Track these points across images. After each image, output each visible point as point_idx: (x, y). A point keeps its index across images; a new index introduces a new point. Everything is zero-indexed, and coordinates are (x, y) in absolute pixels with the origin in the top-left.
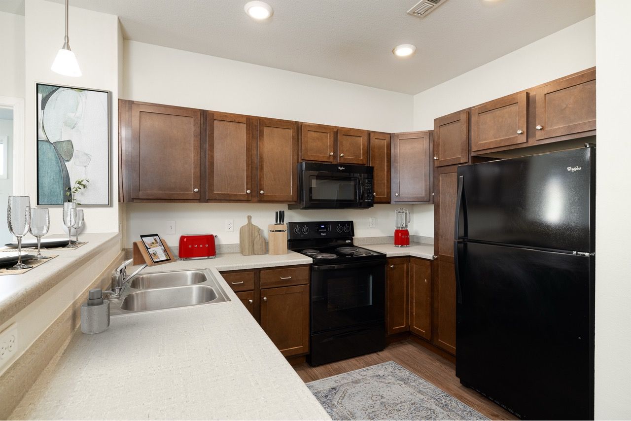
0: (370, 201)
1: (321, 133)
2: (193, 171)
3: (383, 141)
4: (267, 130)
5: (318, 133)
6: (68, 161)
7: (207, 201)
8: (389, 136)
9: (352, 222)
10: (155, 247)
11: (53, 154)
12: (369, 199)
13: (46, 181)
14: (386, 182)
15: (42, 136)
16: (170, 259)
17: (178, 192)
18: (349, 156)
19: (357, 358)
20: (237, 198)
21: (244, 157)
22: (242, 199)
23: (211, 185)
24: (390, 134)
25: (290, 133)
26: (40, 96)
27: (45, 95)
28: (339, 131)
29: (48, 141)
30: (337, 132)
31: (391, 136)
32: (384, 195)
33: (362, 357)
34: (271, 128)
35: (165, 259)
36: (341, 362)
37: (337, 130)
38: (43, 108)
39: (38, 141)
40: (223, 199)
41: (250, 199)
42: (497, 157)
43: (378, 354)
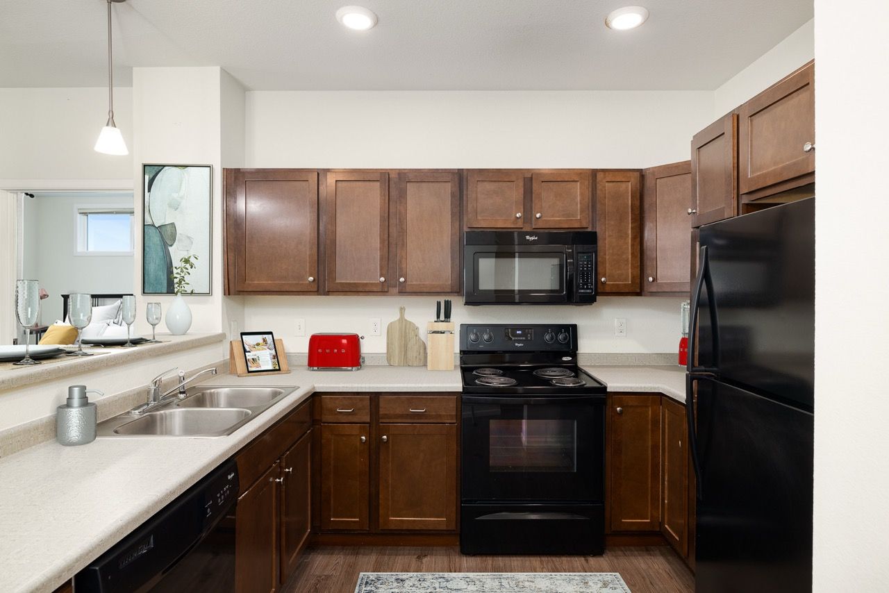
0: (588, 291)
1: (501, 183)
2: (308, 253)
3: (624, 185)
4: (411, 188)
5: (497, 184)
6: (171, 246)
7: (328, 293)
8: (637, 174)
9: (574, 327)
10: (259, 350)
11: (158, 239)
12: (587, 288)
13: (152, 267)
14: (630, 257)
15: (148, 221)
16: (279, 370)
17: (290, 282)
18: (553, 216)
19: (545, 559)
20: (367, 289)
21: (376, 230)
22: (375, 289)
23: (332, 272)
24: (640, 171)
25: (447, 189)
26: (147, 178)
27: (151, 176)
28: (533, 176)
29: (153, 225)
30: (532, 178)
31: (641, 174)
32: (626, 279)
33: (554, 559)
34: (418, 184)
35: (271, 368)
36: (515, 558)
37: (532, 175)
38: (149, 191)
39: (144, 225)
40: (348, 290)
41: (386, 290)
42: (777, 202)
43: (587, 561)
